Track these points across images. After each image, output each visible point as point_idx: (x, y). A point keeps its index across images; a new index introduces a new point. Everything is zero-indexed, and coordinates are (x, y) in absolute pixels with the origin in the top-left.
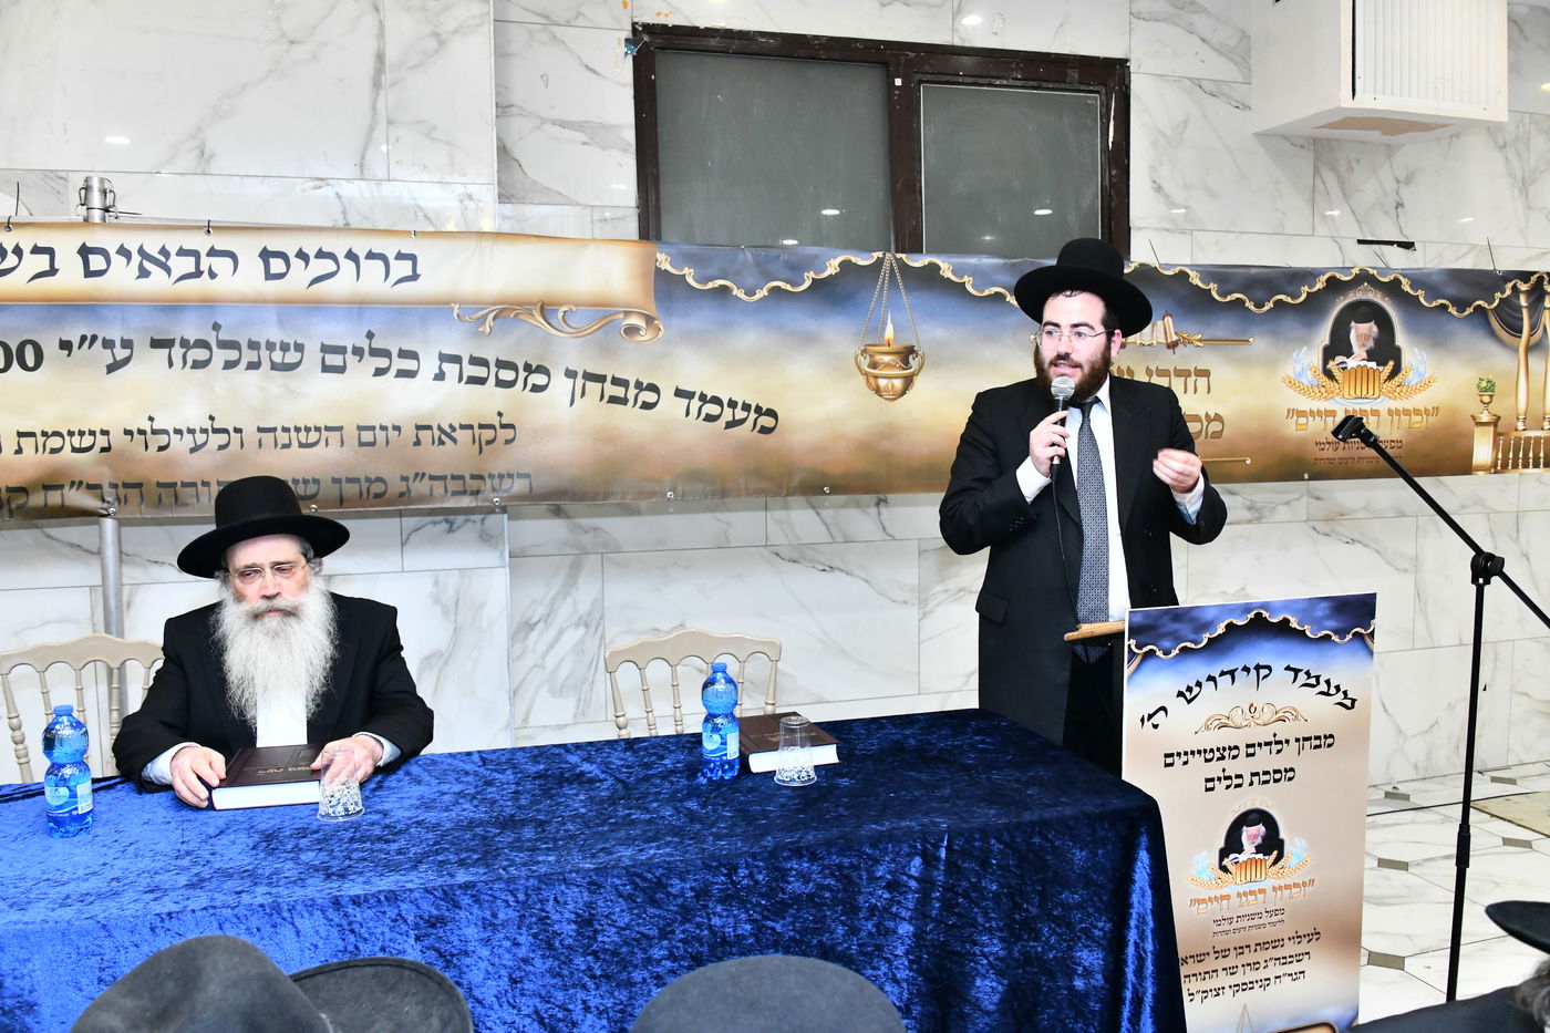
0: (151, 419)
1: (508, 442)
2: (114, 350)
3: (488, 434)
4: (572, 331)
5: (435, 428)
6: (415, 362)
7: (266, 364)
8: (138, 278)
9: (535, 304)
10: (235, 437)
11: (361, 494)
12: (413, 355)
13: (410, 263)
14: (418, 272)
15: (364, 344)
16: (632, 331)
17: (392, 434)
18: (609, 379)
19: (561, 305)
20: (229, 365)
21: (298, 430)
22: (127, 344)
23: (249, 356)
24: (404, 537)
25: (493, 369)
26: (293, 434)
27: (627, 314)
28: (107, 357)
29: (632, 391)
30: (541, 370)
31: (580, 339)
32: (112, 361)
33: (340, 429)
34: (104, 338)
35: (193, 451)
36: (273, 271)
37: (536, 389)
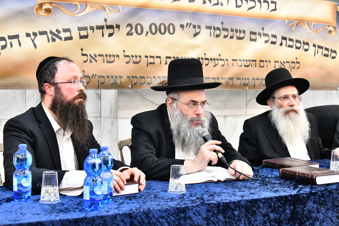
0: (205, 54)
1: (298, 68)
2: (196, 29)
3: (293, 65)
4: (315, 31)
5: (280, 62)
6: (276, 39)
7: (235, 37)
8: (203, 4)
9: (306, 21)
10: (226, 62)
11: (260, 84)
12: (275, 36)
13: (274, 5)
14: (276, 8)
15: (261, 32)
16: (330, 32)
17: (268, 63)
18: (324, 48)
19: (312, 22)
20: (225, 37)
21: (244, 60)
22: (199, 27)
23: (231, 34)
24: (247, 102)
25: (295, 42)
26: (242, 61)
27: (329, 26)
28: (193, 31)
29: (330, 52)
30: (307, 44)
31: (317, 34)
32: (195, 33)
33: (255, 61)
34: (193, 24)
35: (214, 66)
36: (238, 5)
37: (306, 50)
